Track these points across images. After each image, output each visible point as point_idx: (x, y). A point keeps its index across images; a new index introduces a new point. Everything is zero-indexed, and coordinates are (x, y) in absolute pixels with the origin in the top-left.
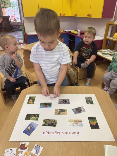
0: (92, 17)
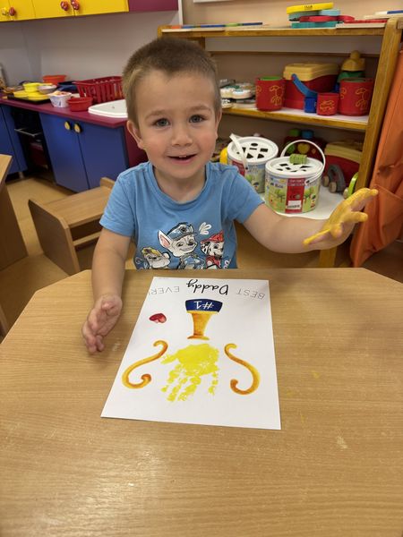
0: (86, 12)
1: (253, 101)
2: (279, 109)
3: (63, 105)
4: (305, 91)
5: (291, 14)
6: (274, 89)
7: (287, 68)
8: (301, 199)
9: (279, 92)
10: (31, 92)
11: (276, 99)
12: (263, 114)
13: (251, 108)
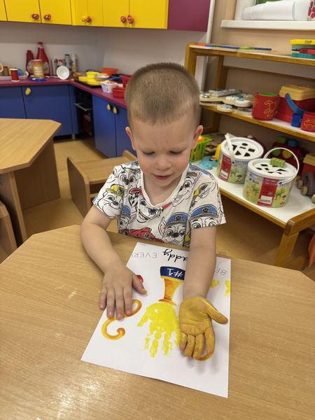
1: (251, 110)
2: (270, 119)
3: (109, 91)
4: (295, 108)
5: (293, 46)
6: (268, 103)
7: (283, 88)
8: (273, 196)
9: (272, 106)
10: (90, 78)
11: (268, 111)
12: (256, 122)
13: (248, 115)
